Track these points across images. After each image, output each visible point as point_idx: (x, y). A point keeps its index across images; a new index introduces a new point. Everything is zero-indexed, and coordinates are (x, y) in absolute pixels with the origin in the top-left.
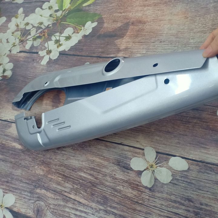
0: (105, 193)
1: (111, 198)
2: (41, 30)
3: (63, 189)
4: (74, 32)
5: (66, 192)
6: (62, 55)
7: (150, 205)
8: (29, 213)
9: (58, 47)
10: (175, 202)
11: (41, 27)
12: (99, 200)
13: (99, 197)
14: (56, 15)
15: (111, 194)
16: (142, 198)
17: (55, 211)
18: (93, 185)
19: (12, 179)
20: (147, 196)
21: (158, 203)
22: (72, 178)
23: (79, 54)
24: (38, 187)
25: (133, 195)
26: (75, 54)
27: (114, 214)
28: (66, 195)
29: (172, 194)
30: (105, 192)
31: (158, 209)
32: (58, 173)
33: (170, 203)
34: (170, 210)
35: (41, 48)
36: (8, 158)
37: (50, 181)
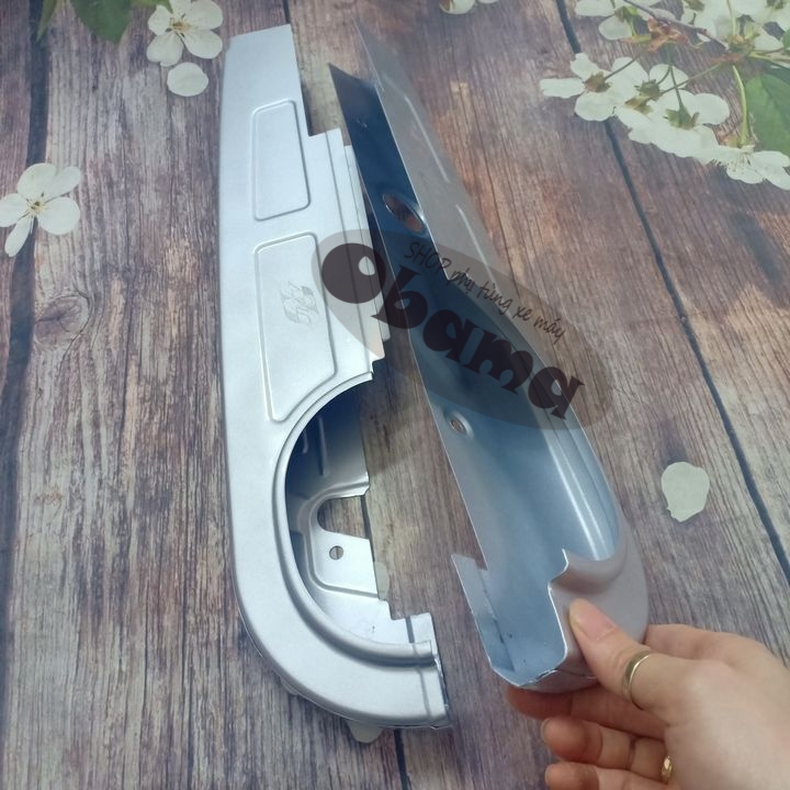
0: (181, 492)
1: (172, 518)
2: (671, 16)
3: (146, 354)
4: (715, 128)
5: (140, 365)
6: (604, 131)
7: (191, 654)
8: (43, 294)
9: (631, 102)
10: (230, 737)
11: (683, 12)
12: (153, 483)
13: (160, 480)
14: (757, 35)
15: (184, 512)
16: (205, 618)
17: (73, 364)
18: (191, 445)
19: (127, 194)
20: (219, 635)
21: (207, 679)
22: (189, 369)
23: (638, 183)
24: (127, 281)
25: (204, 587)
26: (631, 170)
27: (125, 548)
28: (130, 372)
29: (252, 718)
30: (184, 490)
31: (187, 687)
32: (191, 315)
33: (221, 721)
34: (196, 730)
35: (601, 53)
36: (185, 148)
37: (157, 304)
